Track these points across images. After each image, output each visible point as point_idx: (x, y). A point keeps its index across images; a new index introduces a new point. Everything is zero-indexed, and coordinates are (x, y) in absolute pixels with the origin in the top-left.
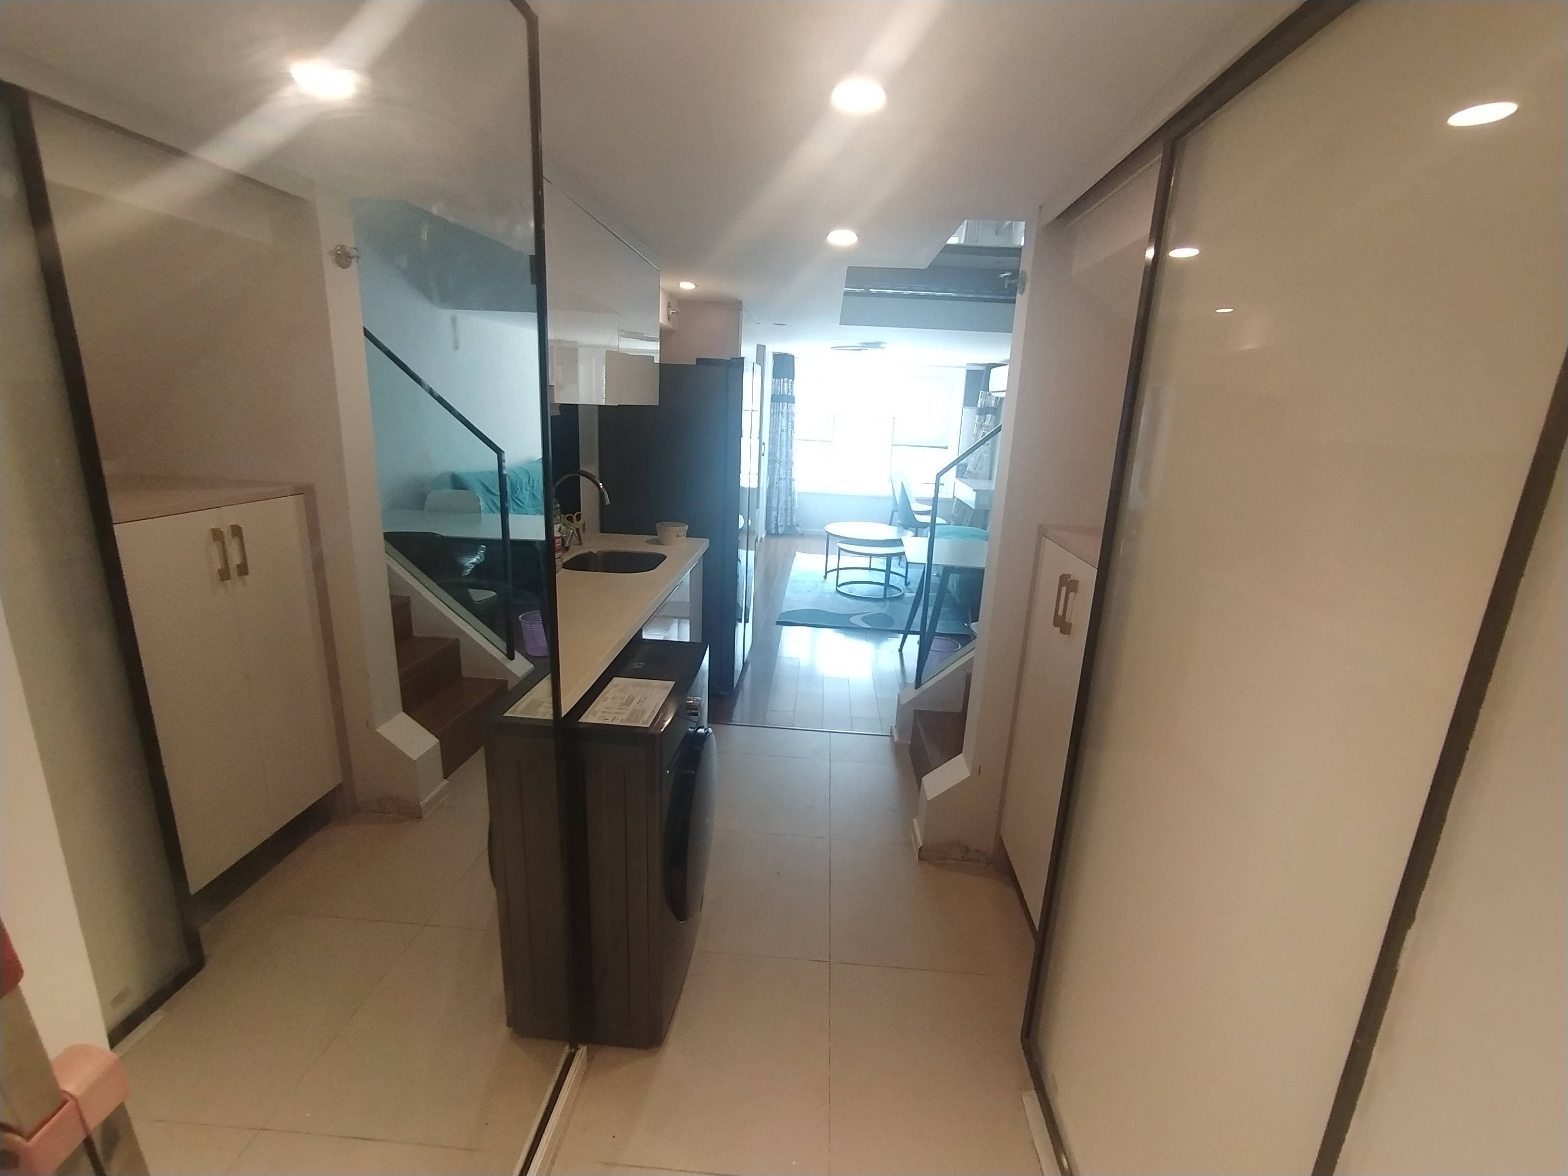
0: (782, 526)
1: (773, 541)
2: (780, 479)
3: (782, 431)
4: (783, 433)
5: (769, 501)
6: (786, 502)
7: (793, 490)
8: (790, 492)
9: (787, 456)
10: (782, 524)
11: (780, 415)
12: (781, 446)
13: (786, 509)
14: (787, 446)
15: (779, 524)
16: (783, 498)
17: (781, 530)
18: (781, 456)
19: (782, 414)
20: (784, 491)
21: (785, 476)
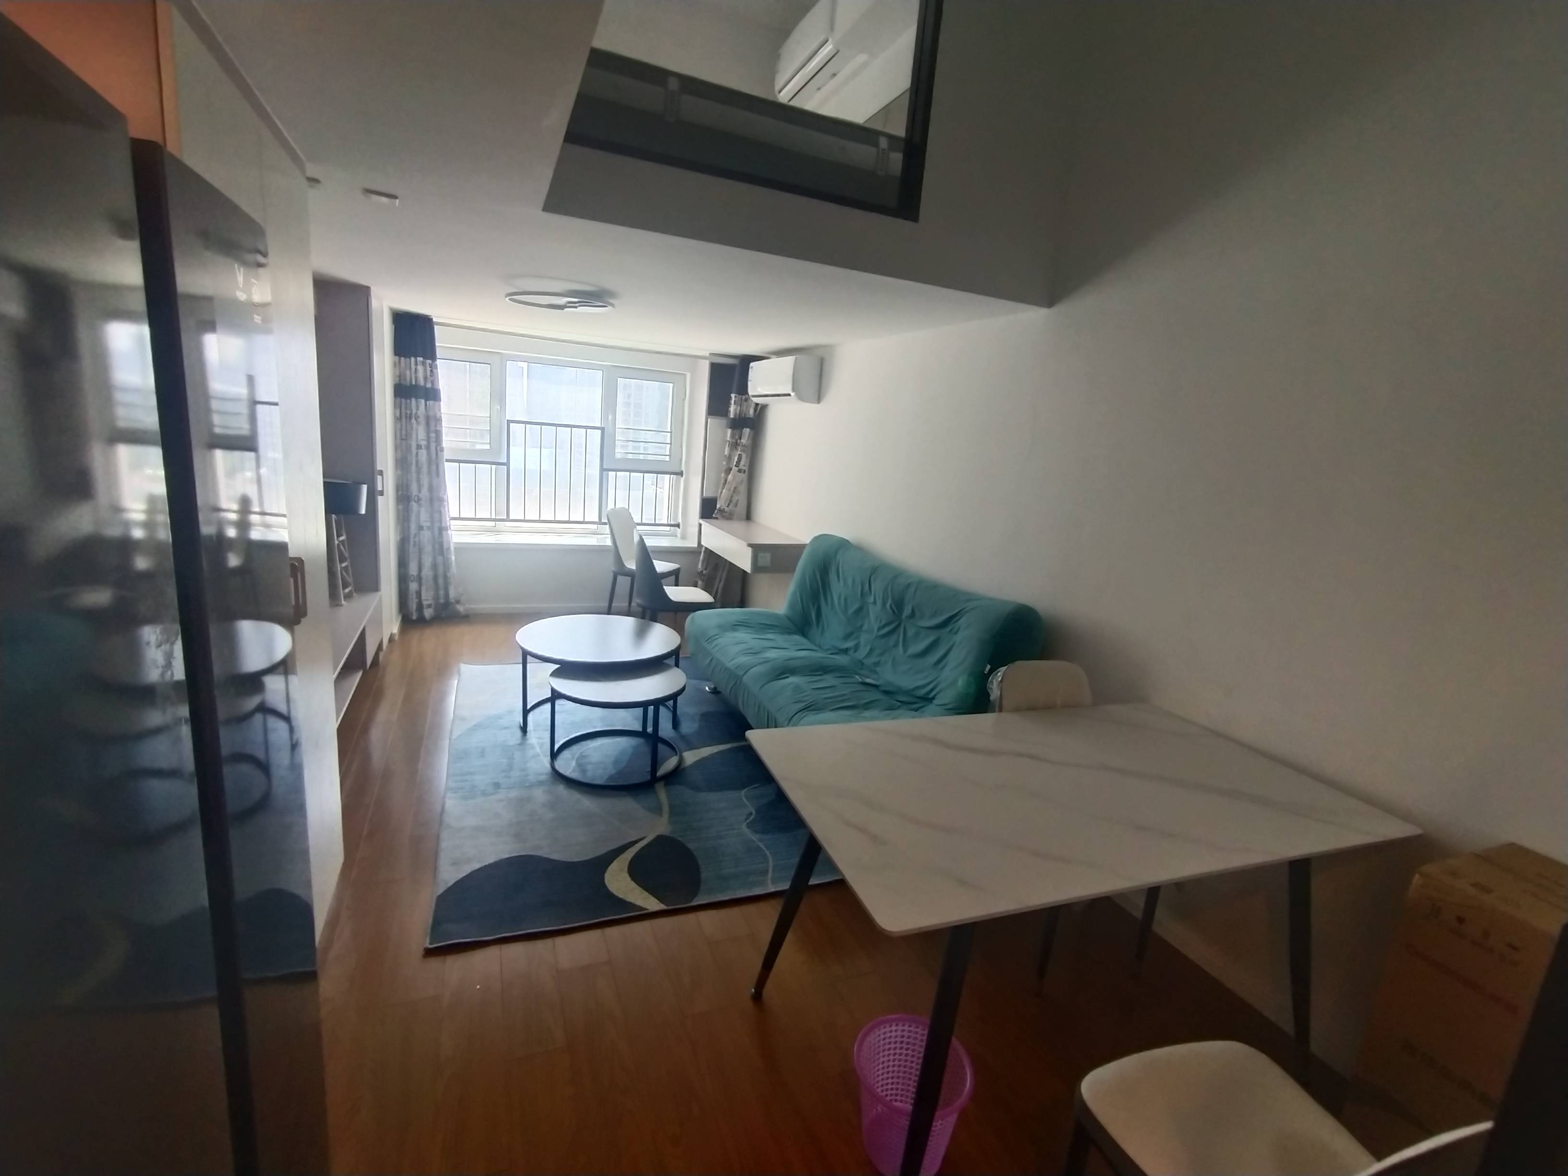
0: (429, 606)
1: (415, 636)
2: (421, 528)
3: (419, 447)
4: (420, 451)
6: (434, 566)
7: (445, 546)
8: (440, 548)
9: (431, 488)
10: (429, 602)
11: (413, 421)
12: (419, 471)
13: (435, 578)
14: (429, 472)
15: (425, 603)
16: (427, 561)
17: (428, 613)
18: (419, 490)
19: (417, 418)
20: (428, 548)
21: (429, 524)
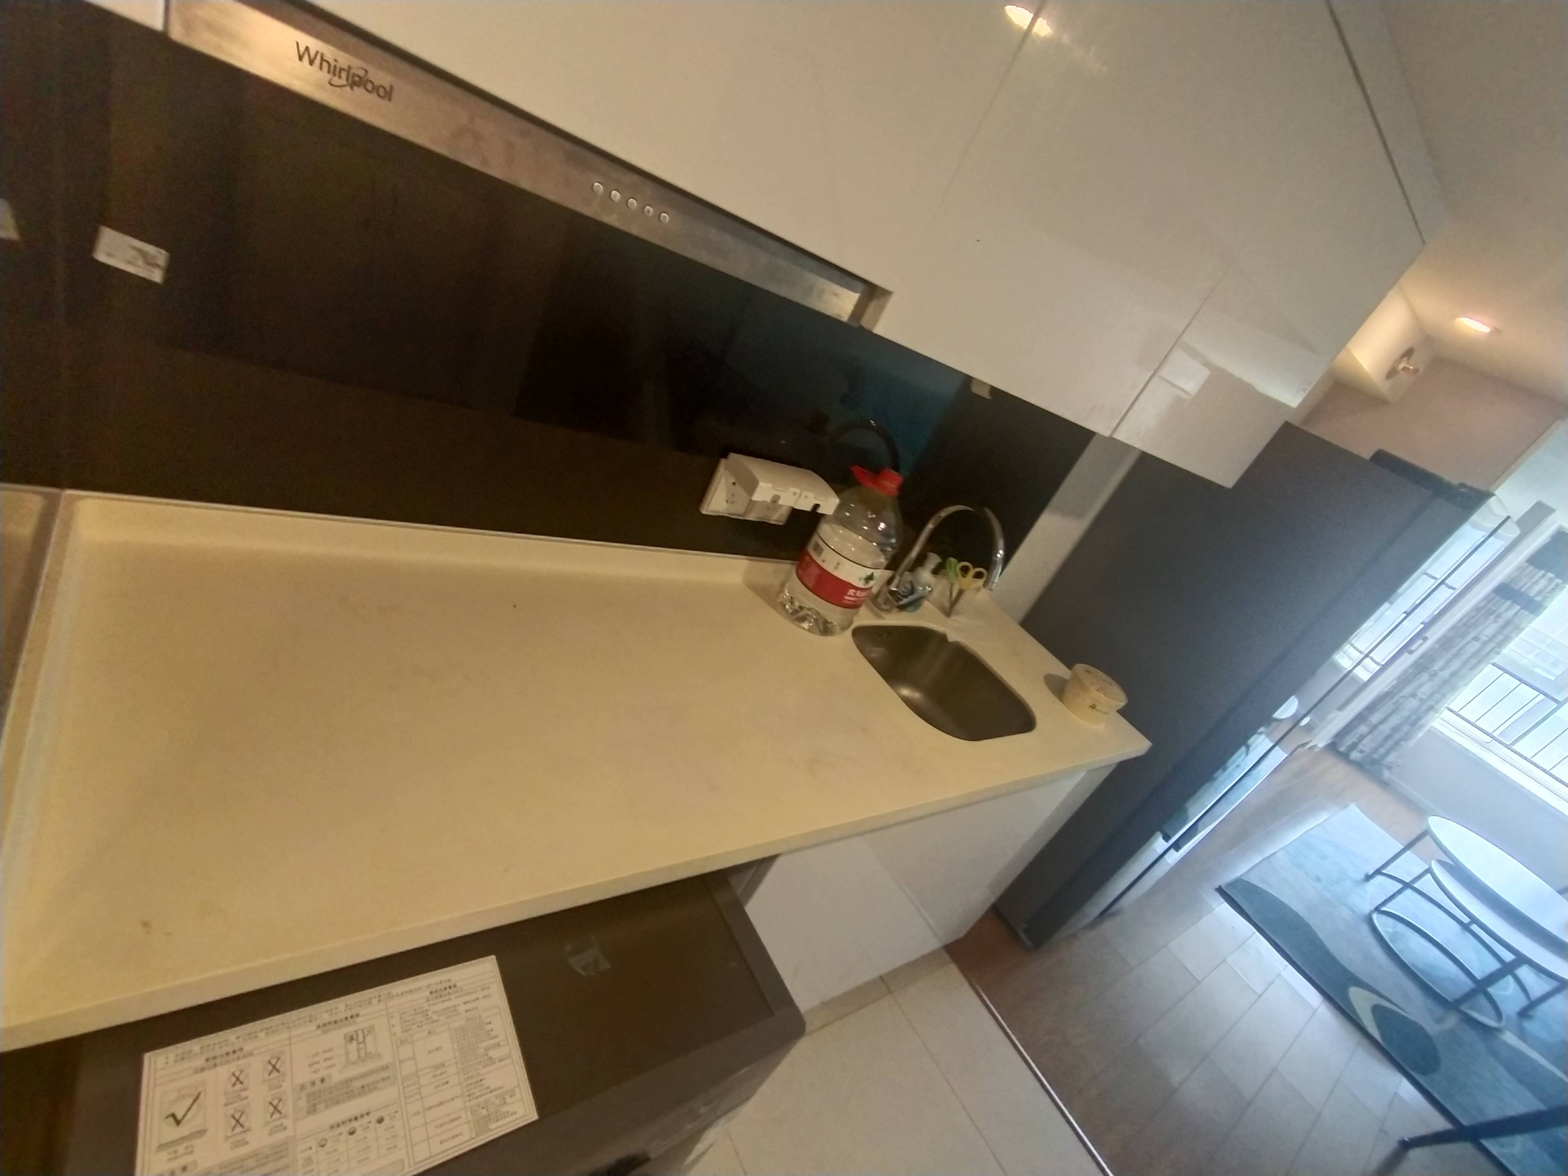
0: (1362, 752)
1: (1330, 760)
2: (1413, 695)
3: (1476, 639)
4: (1474, 643)
5: (1371, 708)
6: (1396, 729)
7: (1421, 722)
8: (1415, 721)
9: (1454, 674)
10: (1365, 749)
11: (1492, 617)
12: (1455, 656)
13: (1388, 737)
14: (1465, 663)
15: (1360, 747)
16: (1394, 721)
17: (1355, 755)
18: (1442, 669)
19: (1498, 616)
20: (1405, 713)
21: (1424, 697)
